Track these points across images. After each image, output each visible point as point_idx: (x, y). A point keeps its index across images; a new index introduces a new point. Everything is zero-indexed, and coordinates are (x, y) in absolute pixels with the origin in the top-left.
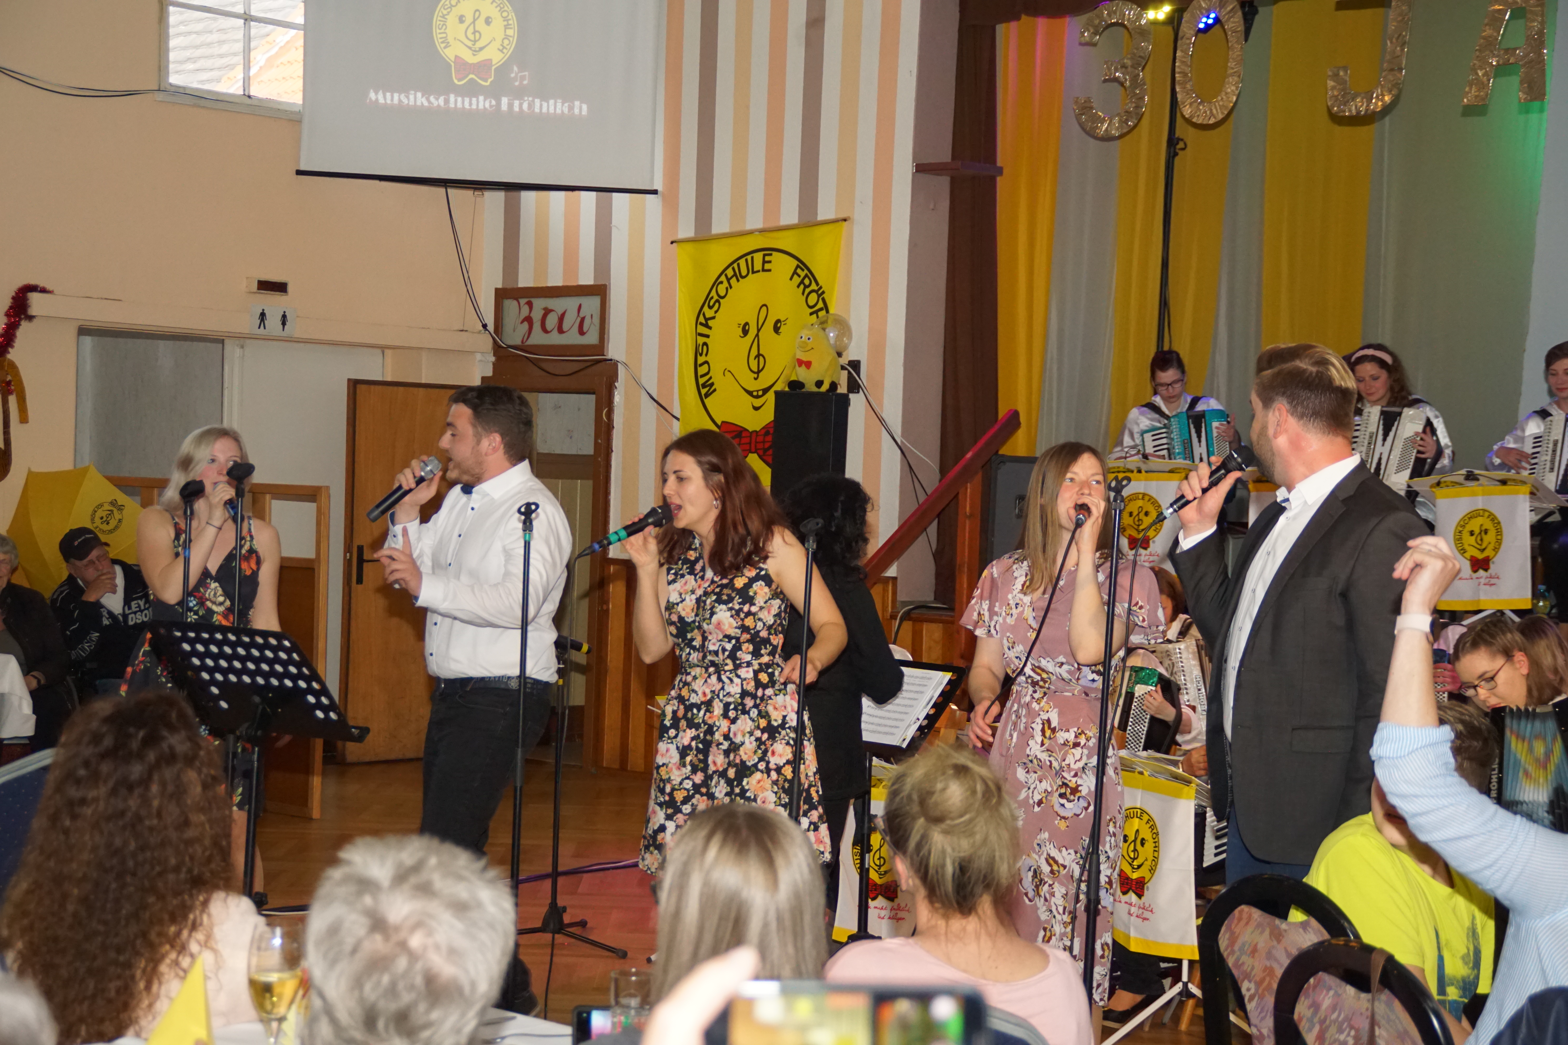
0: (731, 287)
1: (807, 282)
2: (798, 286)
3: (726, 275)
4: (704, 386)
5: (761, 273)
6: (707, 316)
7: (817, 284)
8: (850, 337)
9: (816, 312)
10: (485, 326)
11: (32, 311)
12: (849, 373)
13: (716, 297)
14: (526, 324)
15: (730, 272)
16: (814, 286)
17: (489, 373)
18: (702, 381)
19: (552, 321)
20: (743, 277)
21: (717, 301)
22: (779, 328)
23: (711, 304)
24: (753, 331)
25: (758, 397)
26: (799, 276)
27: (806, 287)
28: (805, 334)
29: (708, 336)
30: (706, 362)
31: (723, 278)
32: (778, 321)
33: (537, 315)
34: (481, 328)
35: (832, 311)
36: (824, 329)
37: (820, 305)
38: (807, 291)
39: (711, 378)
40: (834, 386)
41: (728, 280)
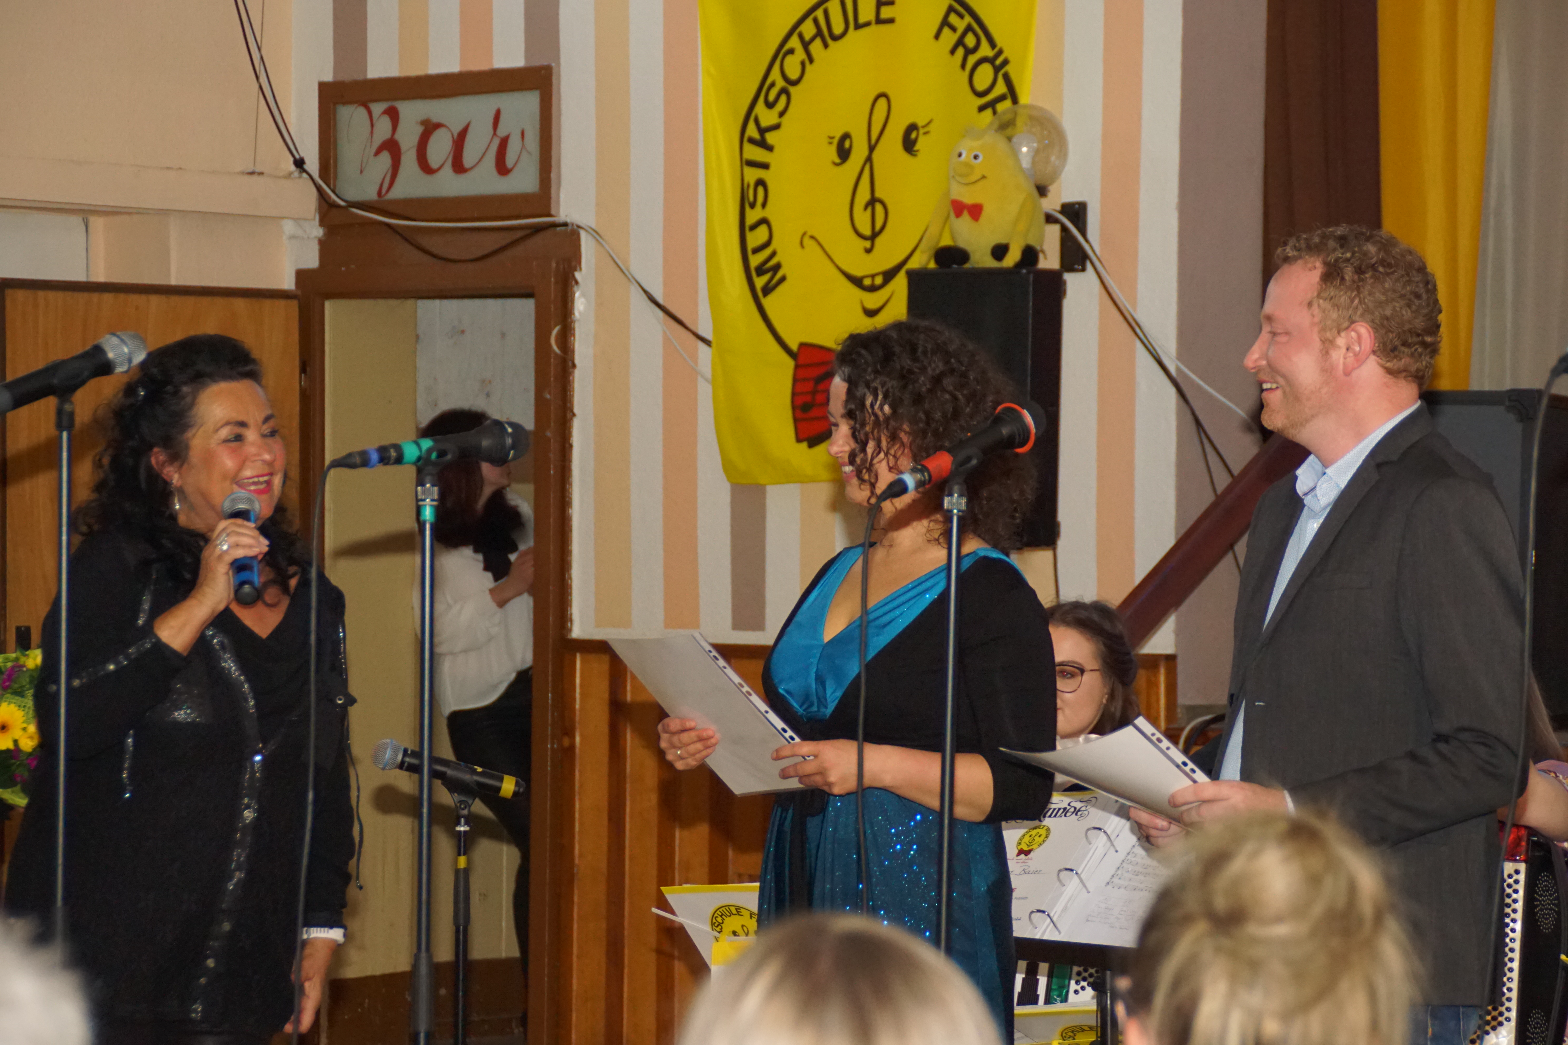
0: (811, 61)
1: (970, 41)
2: (953, 52)
3: (801, 36)
4: (760, 271)
5: (874, 28)
6: (764, 123)
7: (993, 44)
8: (1063, 155)
9: (992, 105)
10: (299, 163)
12: (1064, 229)
13: (780, 83)
14: (385, 158)
15: (808, 29)
16: (985, 50)
17: (312, 261)
18: (755, 261)
19: (440, 148)
20: (835, 38)
21: (784, 91)
22: (914, 142)
23: (771, 97)
24: (859, 152)
25: (873, 289)
26: (954, 29)
27: (969, 52)
28: (968, 148)
29: (765, 166)
30: (764, 221)
31: (794, 42)
32: (912, 127)
33: (408, 138)
34: (293, 168)
35: (1023, 98)
36: (1009, 139)
38: (972, 60)
39: (774, 254)
40: (1030, 255)
41: (806, 45)
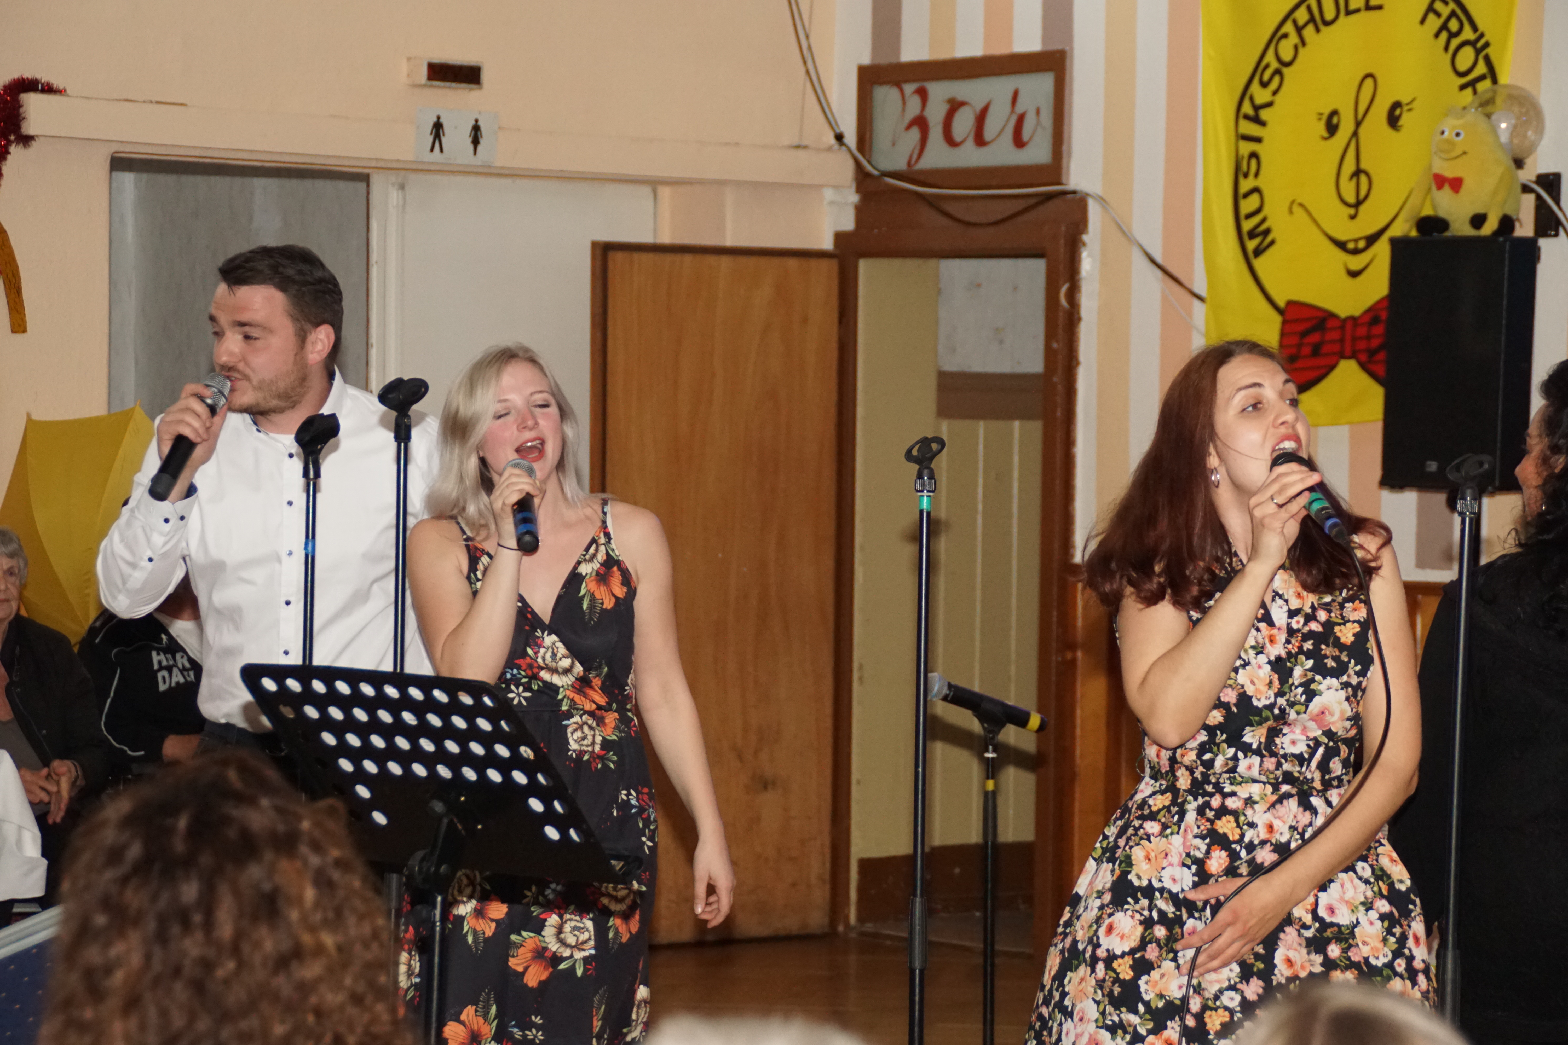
0: (1304, 43)
1: (1454, 25)
2: (1437, 35)
3: (1295, 22)
4: (1252, 235)
5: (1363, 14)
6: (1259, 101)
7: (1475, 28)
8: (1540, 130)
9: (1472, 84)
10: (839, 138)
11: (29, 127)
12: (1539, 198)
13: (1275, 65)
14: (915, 133)
15: (1302, 15)
16: (1468, 34)
17: (848, 224)
18: (1247, 225)
19: (963, 124)
20: (1327, 24)
21: (1277, 72)
22: (1398, 118)
23: (1266, 77)
24: (1346, 127)
25: (1356, 252)
26: (1438, 15)
27: (1452, 35)
28: (1450, 125)
29: (1258, 140)
30: (1256, 190)
31: (1289, 27)
32: (1397, 105)
33: (936, 114)
34: (832, 141)
35: (1504, 78)
36: (1488, 116)
37: (1481, 69)
38: (1455, 42)
39: (1264, 220)
40: (1507, 223)
41: (1299, 30)
